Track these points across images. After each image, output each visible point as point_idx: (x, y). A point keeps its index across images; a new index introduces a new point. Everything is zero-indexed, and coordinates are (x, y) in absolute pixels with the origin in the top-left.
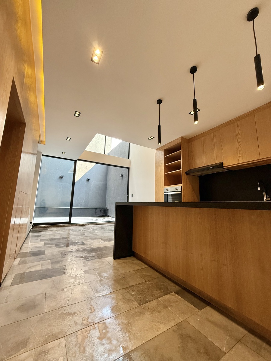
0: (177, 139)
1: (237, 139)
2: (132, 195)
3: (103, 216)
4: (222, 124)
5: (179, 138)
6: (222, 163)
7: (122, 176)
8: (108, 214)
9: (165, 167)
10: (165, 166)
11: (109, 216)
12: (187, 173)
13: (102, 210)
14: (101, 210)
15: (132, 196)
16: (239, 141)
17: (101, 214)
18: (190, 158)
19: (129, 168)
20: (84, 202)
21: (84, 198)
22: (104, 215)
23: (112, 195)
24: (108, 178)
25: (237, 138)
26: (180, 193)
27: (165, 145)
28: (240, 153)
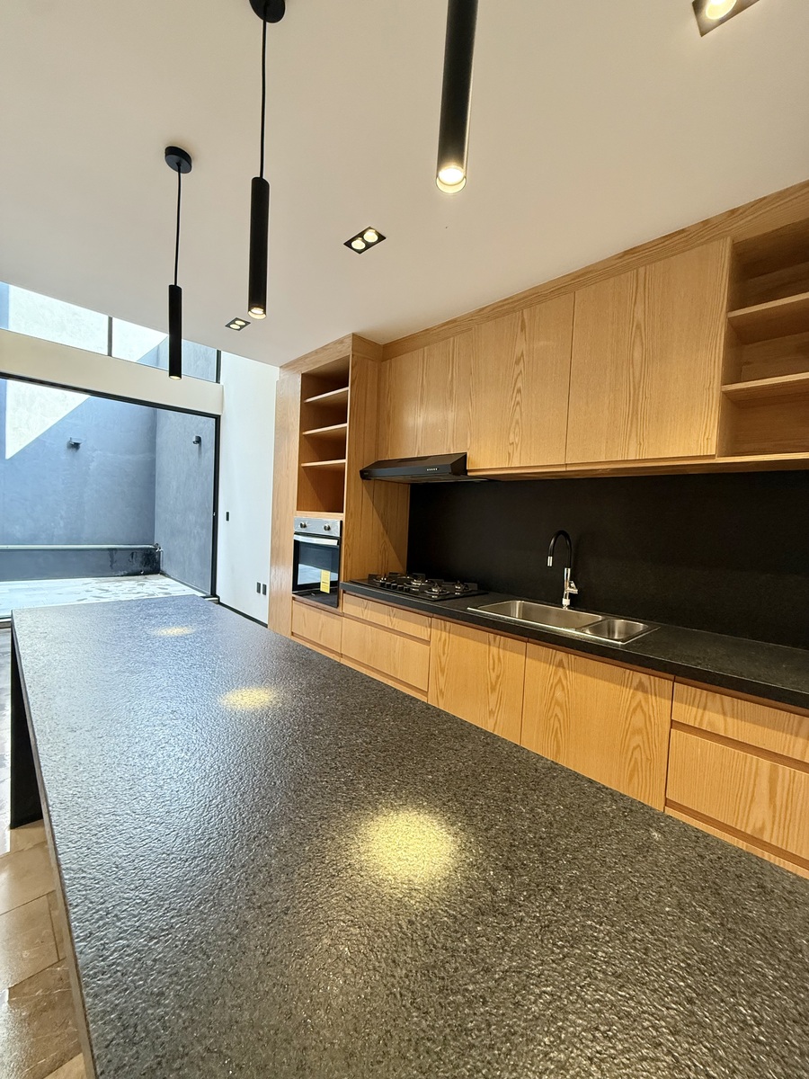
0: (341, 341)
1: (515, 377)
2: (228, 514)
3: (144, 574)
4: (483, 309)
5: (345, 338)
6: (464, 457)
7: (199, 440)
8: (163, 568)
9: (305, 440)
10: (303, 439)
11: (163, 574)
12: (365, 475)
13: (139, 554)
14: (133, 552)
15: (228, 519)
16: (519, 384)
17: (136, 566)
18: (383, 417)
19: (217, 418)
20: (62, 524)
21: (63, 513)
22: (148, 568)
23: (171, 502)
24: (159, 440)
25: (516, 372)
26: (334, 543)
27: (305, 357)
28: (517, 430)
